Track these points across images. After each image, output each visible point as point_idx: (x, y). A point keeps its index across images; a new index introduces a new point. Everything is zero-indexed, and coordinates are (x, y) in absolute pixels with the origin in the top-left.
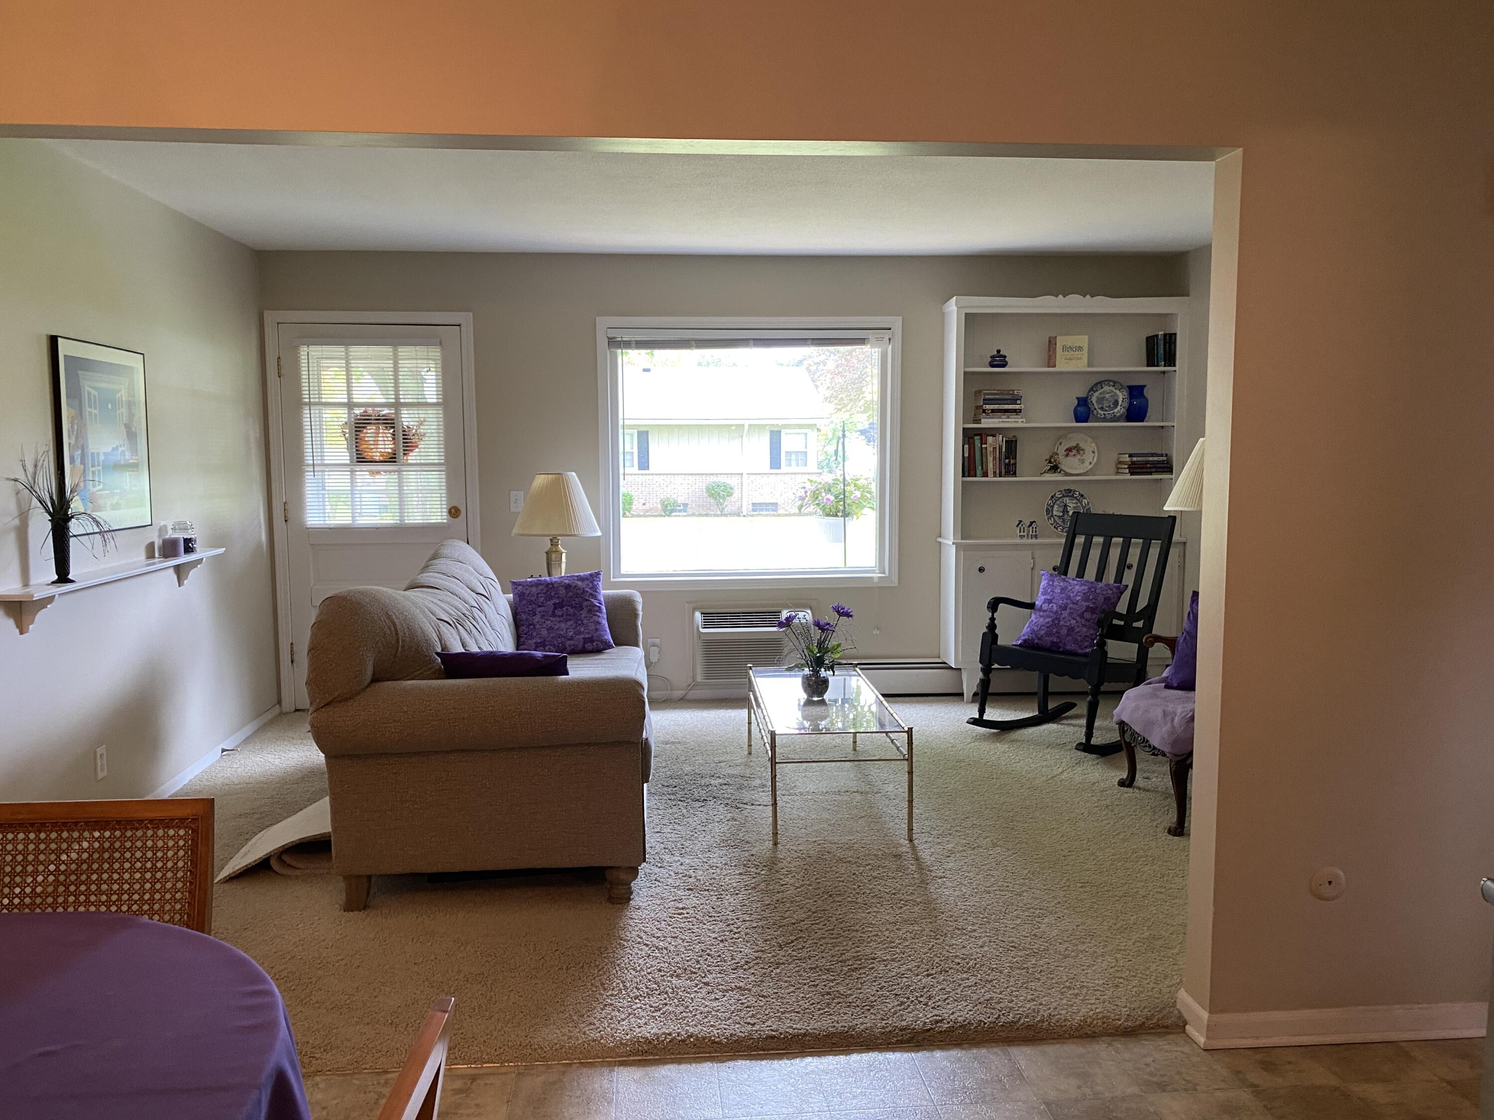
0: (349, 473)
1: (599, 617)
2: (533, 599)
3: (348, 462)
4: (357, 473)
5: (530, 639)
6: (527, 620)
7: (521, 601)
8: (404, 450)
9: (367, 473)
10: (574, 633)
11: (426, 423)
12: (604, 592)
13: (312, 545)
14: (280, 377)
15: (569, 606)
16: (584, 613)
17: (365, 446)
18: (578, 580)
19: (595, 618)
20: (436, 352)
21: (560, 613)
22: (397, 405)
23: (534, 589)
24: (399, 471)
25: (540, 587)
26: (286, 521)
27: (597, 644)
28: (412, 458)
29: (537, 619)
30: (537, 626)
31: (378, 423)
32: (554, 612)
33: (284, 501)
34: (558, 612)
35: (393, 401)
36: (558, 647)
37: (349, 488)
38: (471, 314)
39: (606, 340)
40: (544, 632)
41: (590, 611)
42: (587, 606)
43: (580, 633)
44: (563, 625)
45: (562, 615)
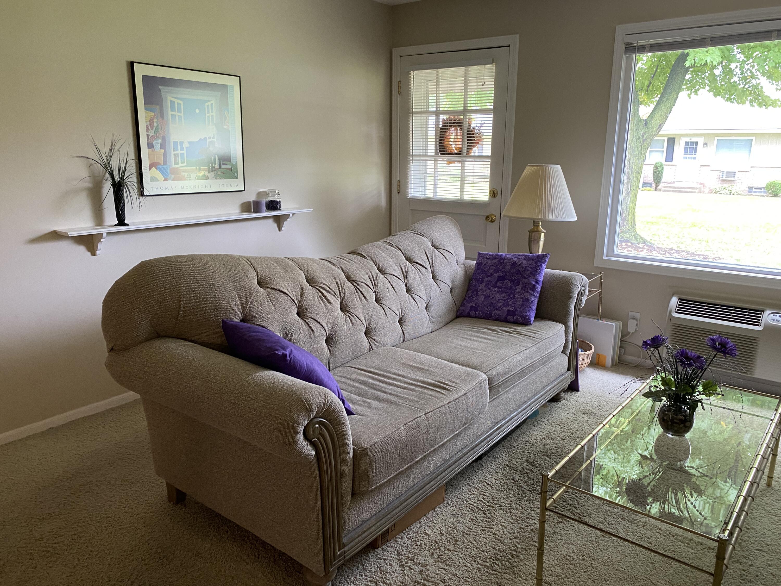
0: (433, 162)
1: (530, 294)
2: (486, 269)
3: (433, 154)
4: (439, 162)
5: (469, 303)
6: (475, 285)
7: (477, 270)
8: (468, 146)
9: (446, 162)
10: (503, 304)
11: (484, 125)
12: (546, 271)
13: (412, 210)
14: (399, 94)
15: (509, 280)
16: (519, 288)
17: (447, 143)
18: (525, 259)
19: (526, 295)
20: (491, 69)
21: (501, 285)
22: (465, 111)
23: (489, 261)
24: (462, 162)
25: (494, 261)
26: (398, 193)
27: (517, 319)
28: (475, 151)
29: (482, 286)
30: (479, 293)
31: (456, 126)
32: (496, 283)
33: (398, 179)
34: (499, 284)
35: (462, 108)
36: (486, 314)
37: (433, 173)
38: (518, 36)
39: (624, 46)
40: (482, 299)
41: (524, 288)
42: (523, 283)
43: (508, 305)
44: (498, 296)
45: (501, 287)
